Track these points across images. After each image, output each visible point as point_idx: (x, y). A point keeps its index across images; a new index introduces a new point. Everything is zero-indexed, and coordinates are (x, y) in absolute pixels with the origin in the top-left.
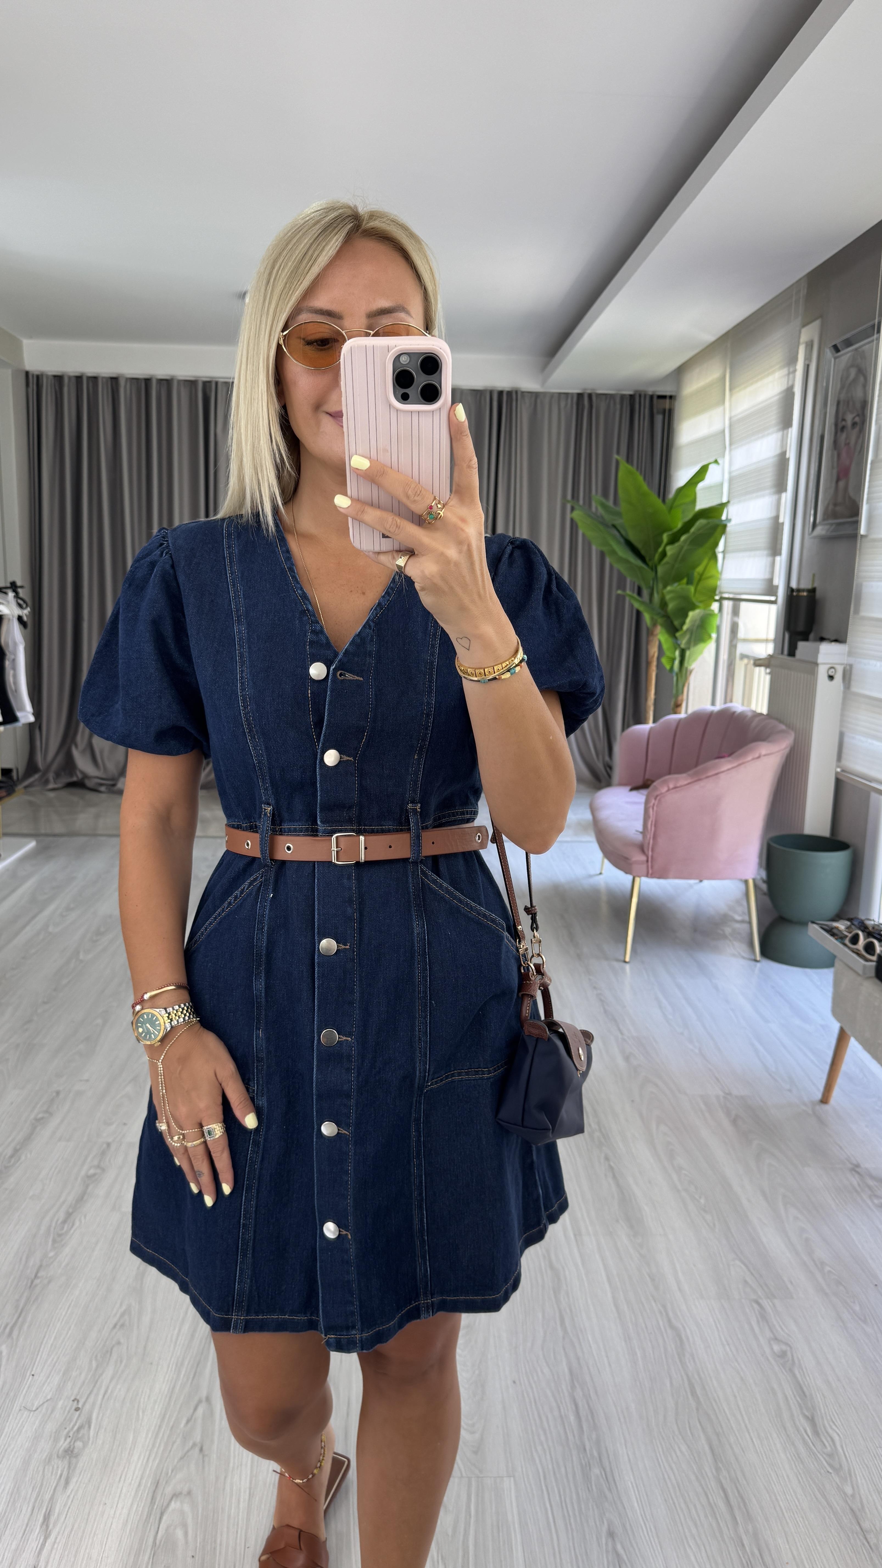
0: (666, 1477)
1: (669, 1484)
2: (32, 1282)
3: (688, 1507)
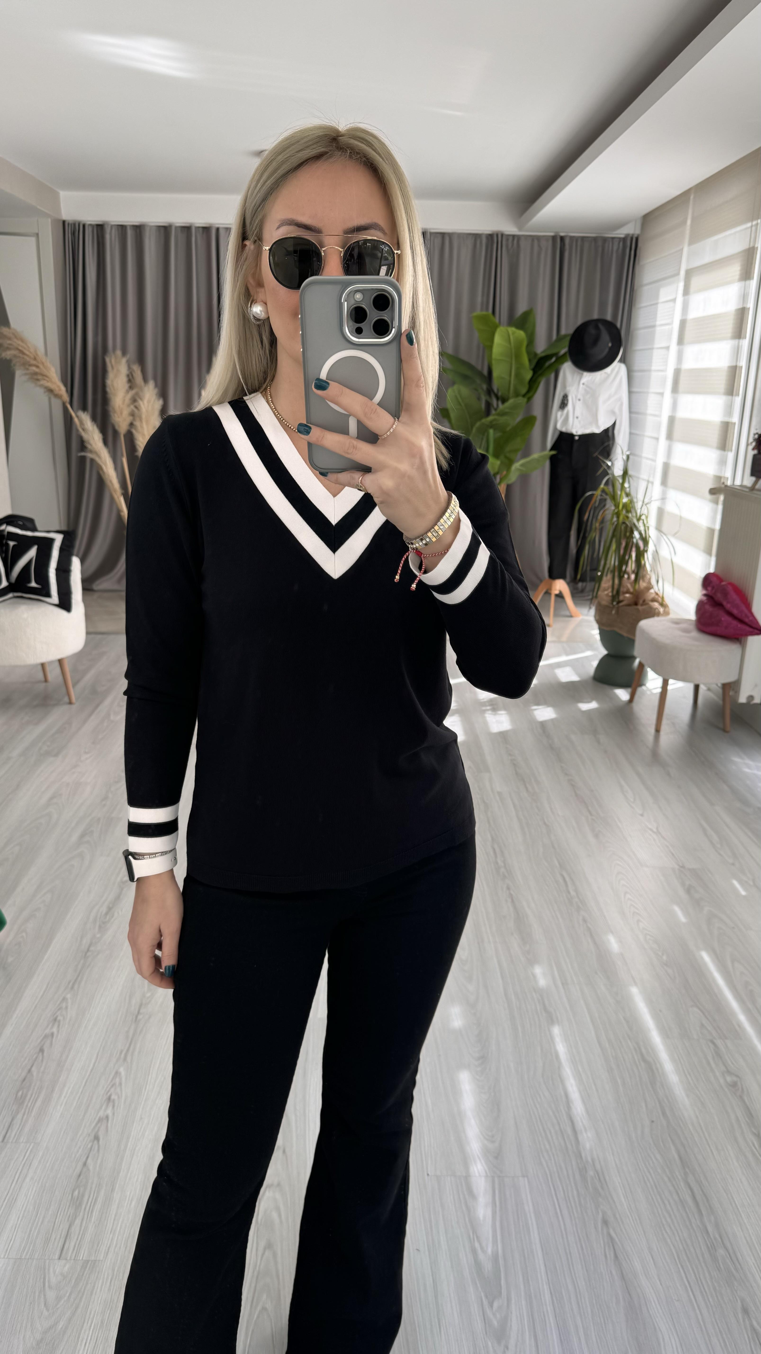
0: (645, 1178)
1: (648, 1184)
2: (136, 1017)
3: (663, 1202)
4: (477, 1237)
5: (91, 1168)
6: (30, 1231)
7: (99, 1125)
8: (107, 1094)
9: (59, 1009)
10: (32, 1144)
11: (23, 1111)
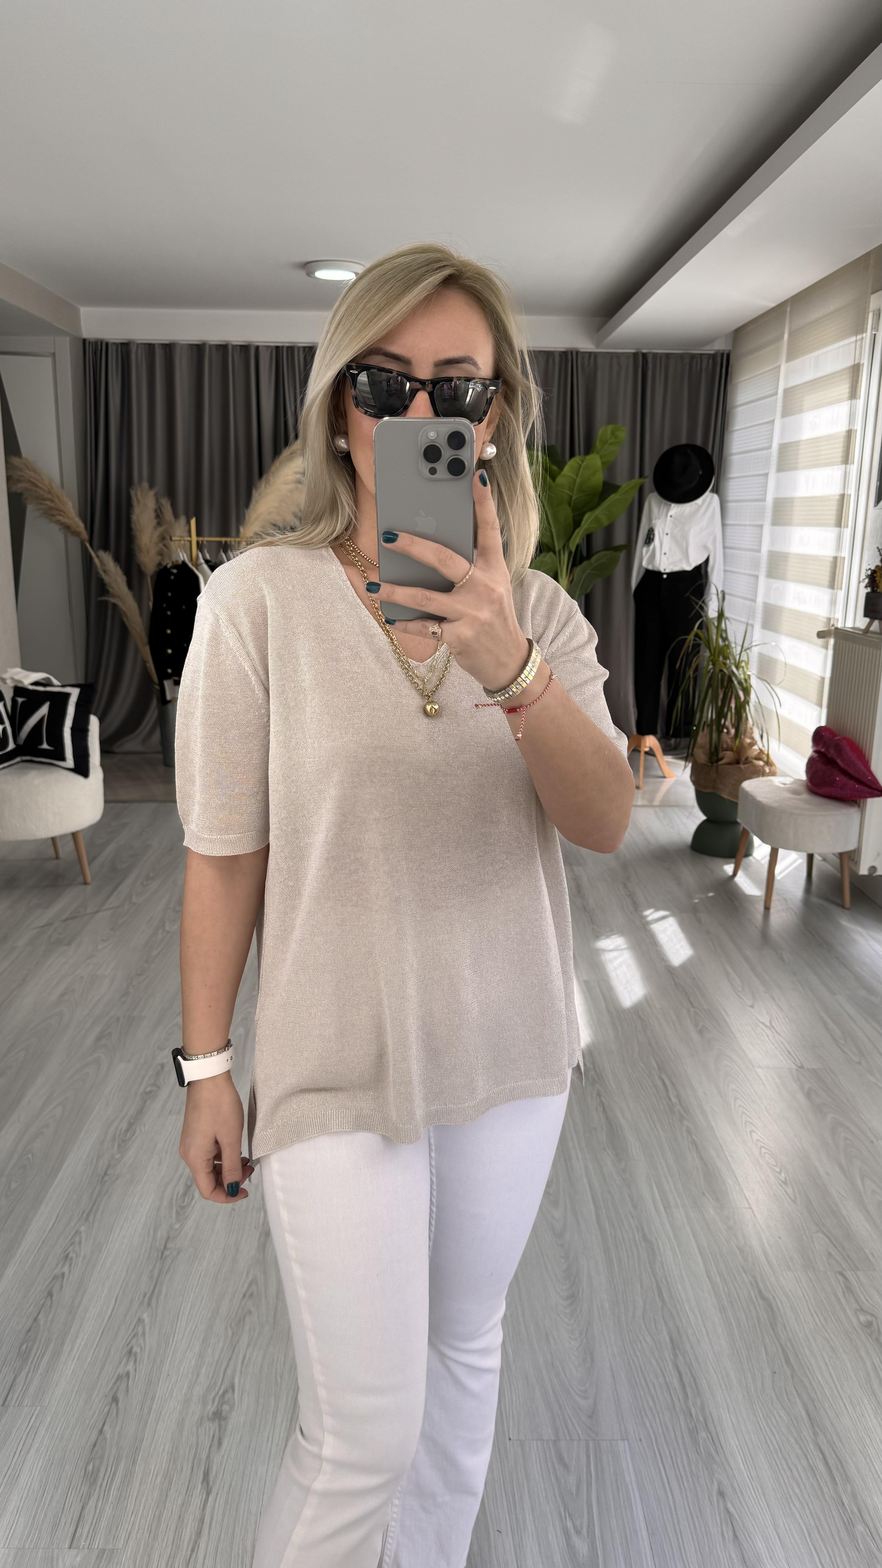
0: (768, 1440)
3: (790, 1469)
4: (569, 1515)
5: (108, 1436)
6: (35, 1515)
7: (118, 1383)
8: (128, 1345)
9: (71, 1245)
10: (39, 1408)
11: (28, 1367)
